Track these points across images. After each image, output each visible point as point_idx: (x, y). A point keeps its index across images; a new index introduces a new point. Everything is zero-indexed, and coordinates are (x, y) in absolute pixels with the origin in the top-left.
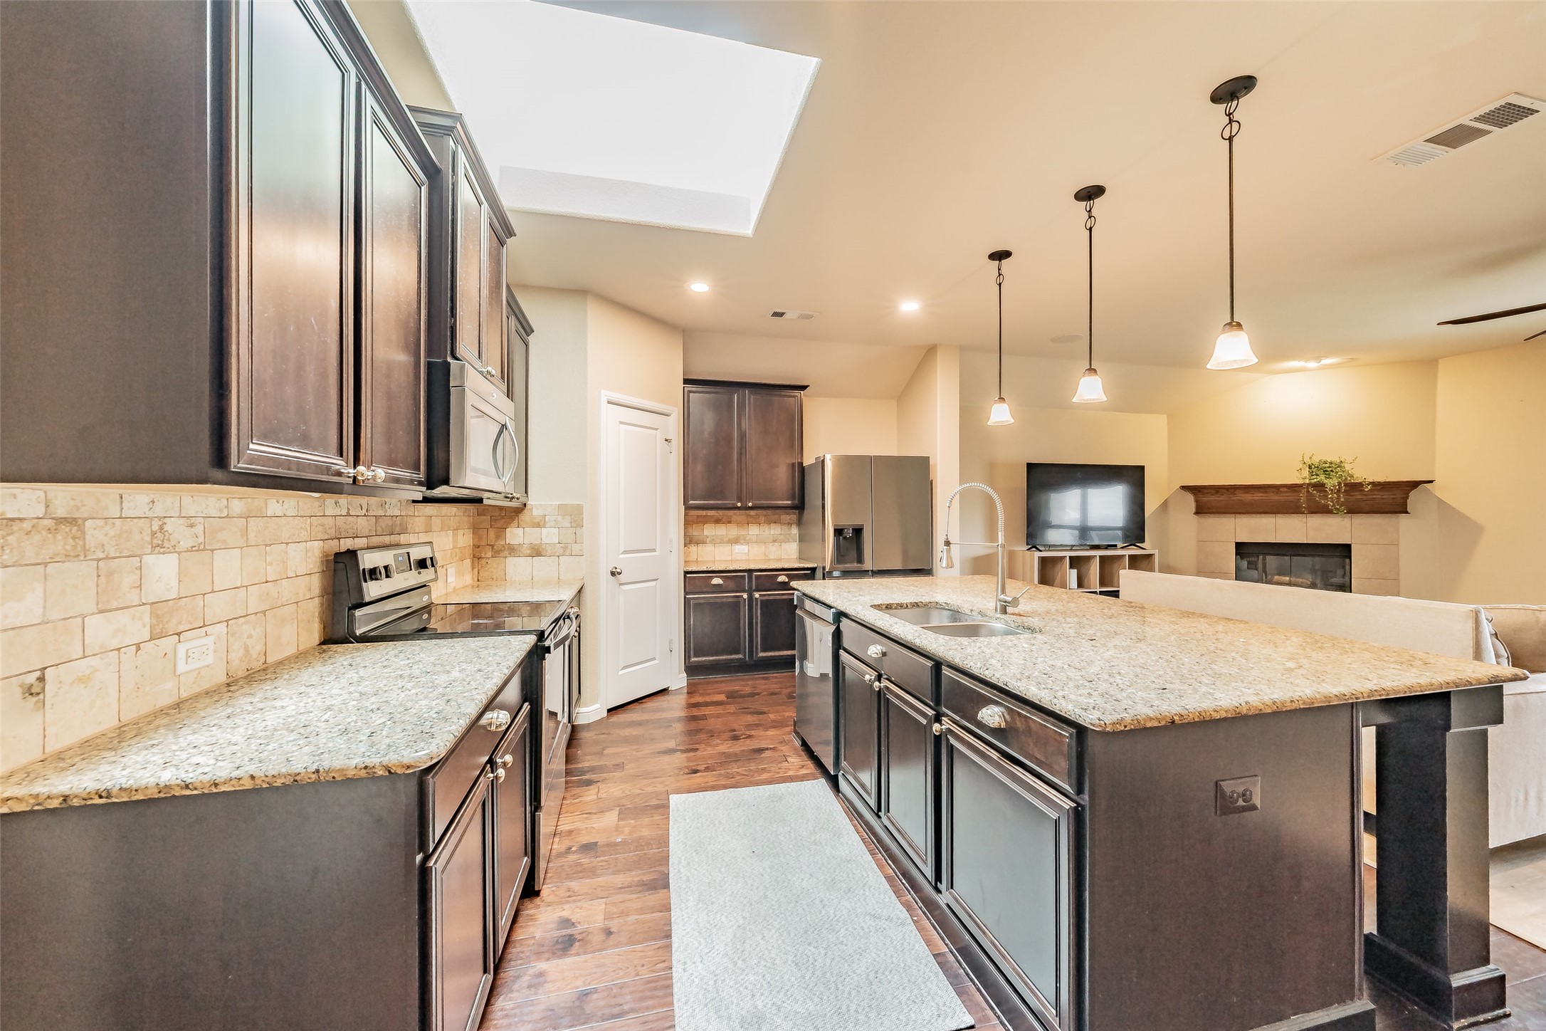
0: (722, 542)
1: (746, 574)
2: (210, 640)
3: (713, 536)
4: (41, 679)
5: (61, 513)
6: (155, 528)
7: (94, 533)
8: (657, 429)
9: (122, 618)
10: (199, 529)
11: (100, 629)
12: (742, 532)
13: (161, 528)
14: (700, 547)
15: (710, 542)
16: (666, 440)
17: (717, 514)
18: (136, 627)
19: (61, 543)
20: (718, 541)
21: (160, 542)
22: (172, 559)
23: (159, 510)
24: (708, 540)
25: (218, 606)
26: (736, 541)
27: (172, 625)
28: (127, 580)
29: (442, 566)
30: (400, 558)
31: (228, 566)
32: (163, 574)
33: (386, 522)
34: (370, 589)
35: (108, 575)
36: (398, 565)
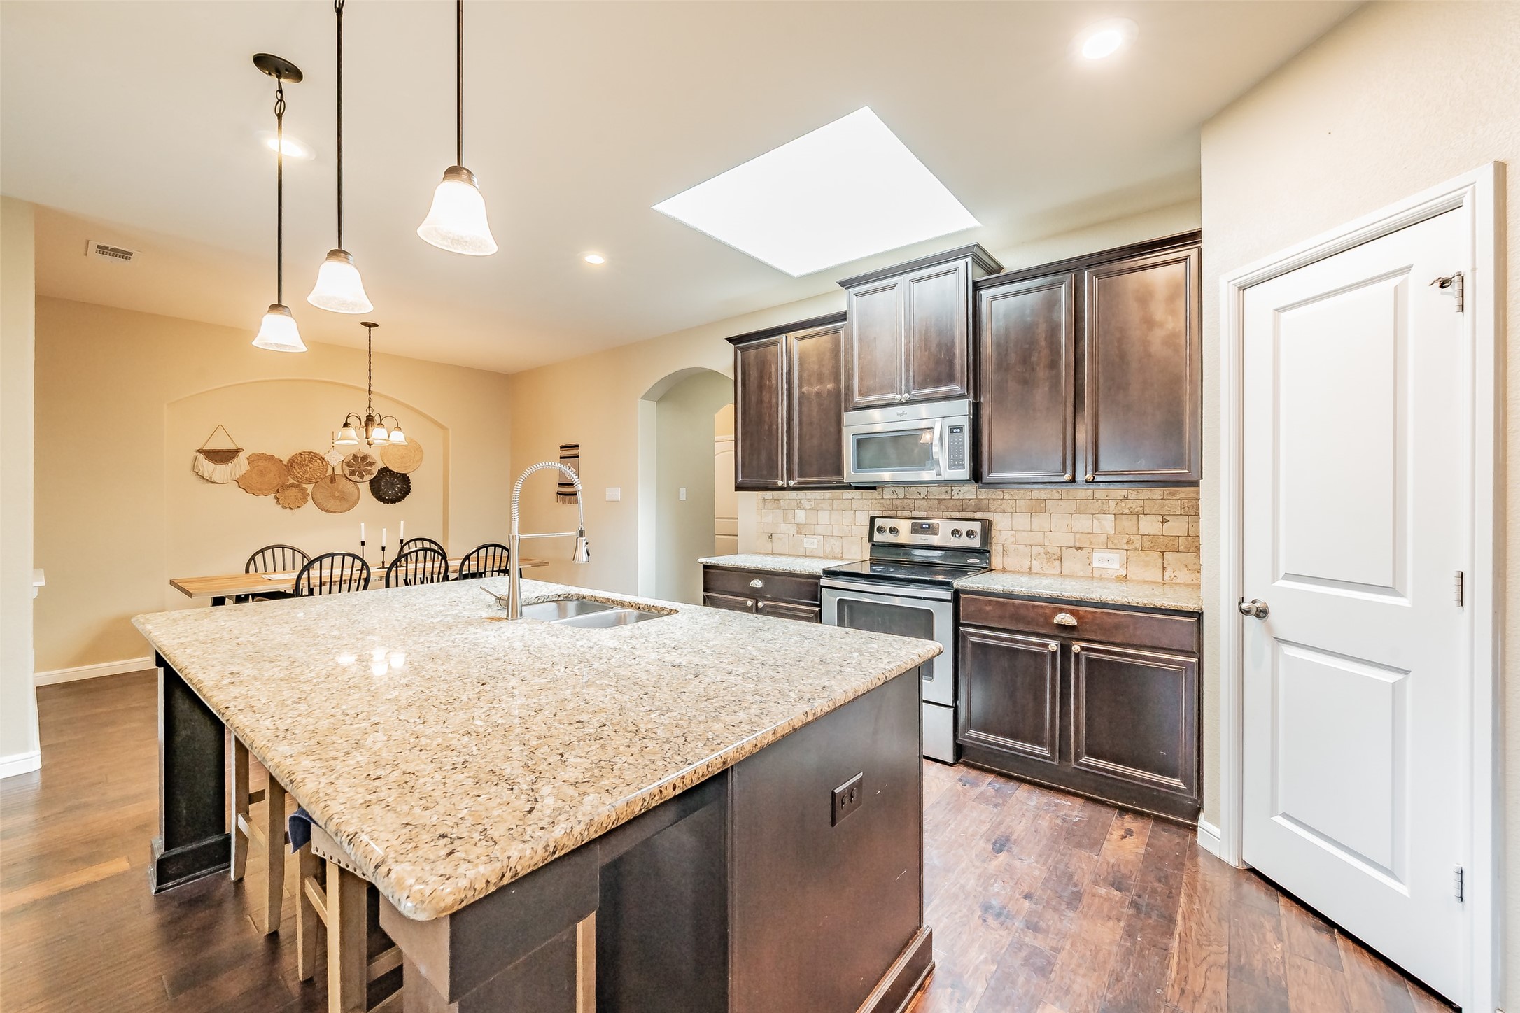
2: (816, 541)
4: (771, 535)
5: (775, 498)
6: (798, 502)
7: (782, 503)
9: (789, 526)
10: (813, 503)
11: (784, 527)
13: (800, 502)
16: (1443, 283)
18: (794, 530)
19: (775, 505)
21: (799, 506)
22: (804, 512)
23: (799, 497)
25: (820, 529)
27: (803, 532)
28: (791, 516)
29: (1078, 549)
30: (924, 526)
31: (824, 516)
32: (801, 516)
33: (952, 503)
34: (878, 538)
35: (786, 514)
36: (916, 530)
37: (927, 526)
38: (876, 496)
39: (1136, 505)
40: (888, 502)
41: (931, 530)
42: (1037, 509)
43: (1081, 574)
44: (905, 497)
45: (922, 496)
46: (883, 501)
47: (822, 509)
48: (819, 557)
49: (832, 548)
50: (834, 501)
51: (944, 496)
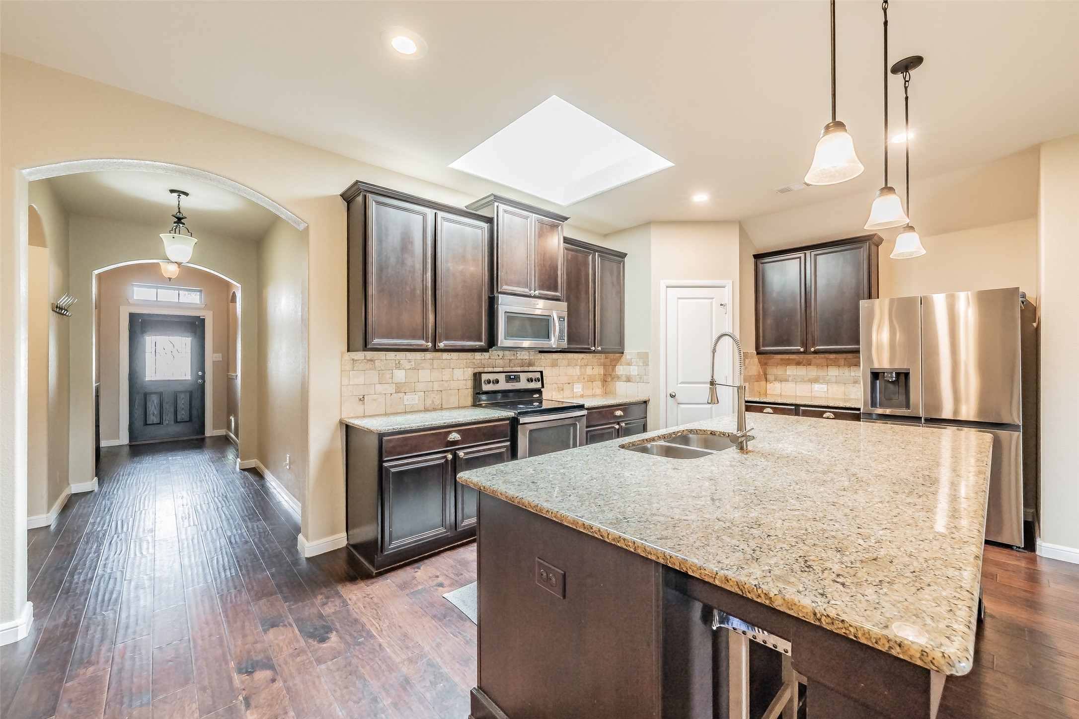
0: (803, 381)
1: (793, 407)
2: (417, 397)
3: (795, 375)
4: (363, 397)
5: (368, 358)
6: (397, 362)
7: (378, 363)
8: (713, 298)
9: (386, 386)
10: (413, 363)
11: (379, 388)
12: (821, 373)
13: (399, 362)
14: (784, 384)
15: (792, 381)
16: (721, 305)
17: (798, 358)
18: (391, 389)
19: (369, 365)
20: (799, 380)
21: (398, 366)
22: (403, 372)
23: (398, 357)
24: (790, 379)
25: (420, 386)
26: (816, 380)
27: (403, 390)
28: (388, 376)
29: (569, 383)
30: (511, 377)
31: (425, 375)
32: (400, 375)
33: (517, 361)
34: (486, 388)
35: (382, 374)
36: (509, 379)
37: (513, 377)
38: (469, 357)
39: (585, 361)
40: (478, 361)
41: (517, 379)
42: (554, 365)
43: (570, 396)
44: (490, 358)
45: (500, 357)
46: (474, 361)
47: (423, 368)
48: (421, 411)
49: (433, 402)
50: (435, 361)
51: (513, 358)
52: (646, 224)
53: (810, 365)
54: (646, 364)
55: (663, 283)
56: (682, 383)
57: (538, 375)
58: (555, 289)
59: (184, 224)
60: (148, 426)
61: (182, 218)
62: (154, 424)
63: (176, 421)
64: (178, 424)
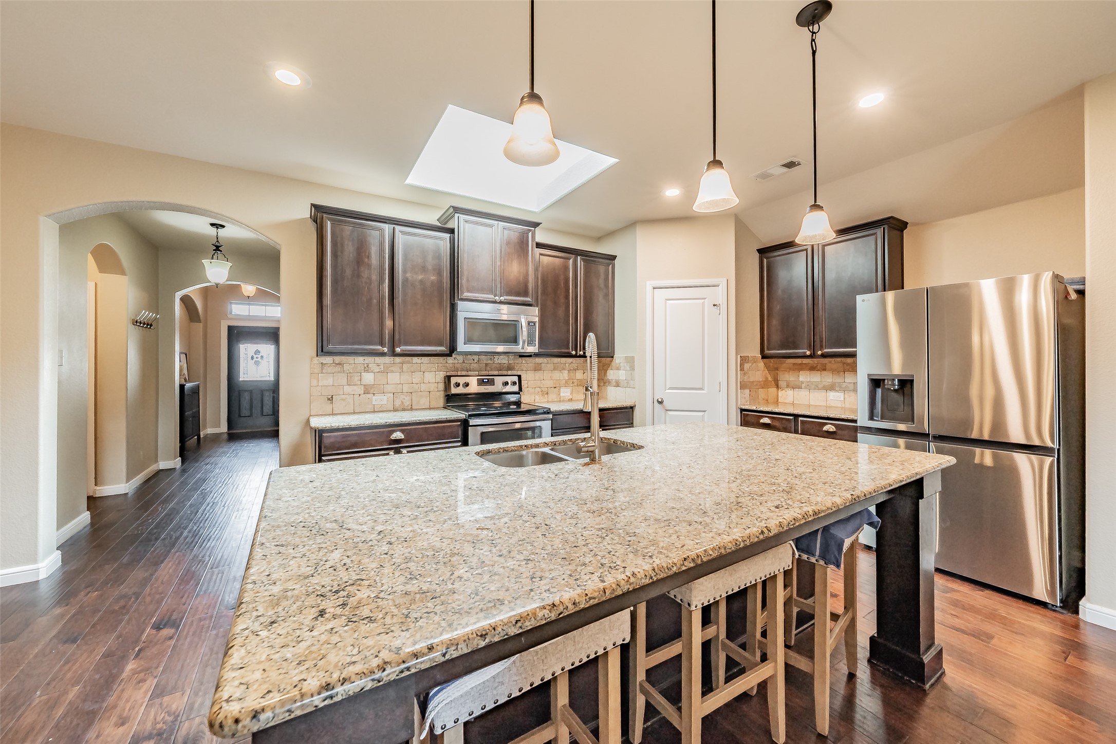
0: (817, 388)
1: (791, 418)
2: (385, 398)
3: (808, 382)
4: (332, 397)
5: (337, 363)
6: (365, 366)
7: (346, 367)
8: (705, 299)
9: (355, 387)
10: (382, 367)
11: (347, 389)
12: (838, 379)
13: (367, 366)
14: (796, 390)
15: (806, 388)
16: (714, 305)
17: (812, 362)
18: (360, 390)
19: (338, 368)
20: (813, 387)
21: (367, 369)
22: (372, 374)
23: (366, 361)
24: (803, 386)
25: (389, 388)
26: (831, 388)
27: (372, 391)
28: (356, 378)
29: (555, 387)
30: (485, 380)
31: (394, 378)
32: (368, 378)
33: (494, 365)
34: (454, 391)
35: (351, 377)
36: (481, 382)
37: (487, 380)
38: (441, 361)
39: (575, 365)
40: (451, 365)
41: (491, 382)
42: (537, 368)
43: (556, 400)
44: (464, 362)
45: (475, 361)
46: (447, 365)
47: (392, 372)
48: (390, 411)
49: (403, 403)
50: (405, 365)
51: (489, 362)
52: (632, 225)
53: (825, 370)
54: (632, 368)
55: (649, 285)
56: (671, 388)
57: (516, 379)
58: (526, 294)
59: (221, 251)
60: (241, 418)
61: (220, 247)
62: (246, 416)
63: (262, 415)
64: (263, 417)
